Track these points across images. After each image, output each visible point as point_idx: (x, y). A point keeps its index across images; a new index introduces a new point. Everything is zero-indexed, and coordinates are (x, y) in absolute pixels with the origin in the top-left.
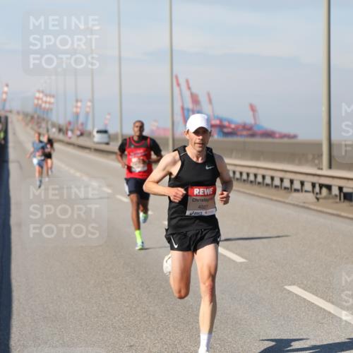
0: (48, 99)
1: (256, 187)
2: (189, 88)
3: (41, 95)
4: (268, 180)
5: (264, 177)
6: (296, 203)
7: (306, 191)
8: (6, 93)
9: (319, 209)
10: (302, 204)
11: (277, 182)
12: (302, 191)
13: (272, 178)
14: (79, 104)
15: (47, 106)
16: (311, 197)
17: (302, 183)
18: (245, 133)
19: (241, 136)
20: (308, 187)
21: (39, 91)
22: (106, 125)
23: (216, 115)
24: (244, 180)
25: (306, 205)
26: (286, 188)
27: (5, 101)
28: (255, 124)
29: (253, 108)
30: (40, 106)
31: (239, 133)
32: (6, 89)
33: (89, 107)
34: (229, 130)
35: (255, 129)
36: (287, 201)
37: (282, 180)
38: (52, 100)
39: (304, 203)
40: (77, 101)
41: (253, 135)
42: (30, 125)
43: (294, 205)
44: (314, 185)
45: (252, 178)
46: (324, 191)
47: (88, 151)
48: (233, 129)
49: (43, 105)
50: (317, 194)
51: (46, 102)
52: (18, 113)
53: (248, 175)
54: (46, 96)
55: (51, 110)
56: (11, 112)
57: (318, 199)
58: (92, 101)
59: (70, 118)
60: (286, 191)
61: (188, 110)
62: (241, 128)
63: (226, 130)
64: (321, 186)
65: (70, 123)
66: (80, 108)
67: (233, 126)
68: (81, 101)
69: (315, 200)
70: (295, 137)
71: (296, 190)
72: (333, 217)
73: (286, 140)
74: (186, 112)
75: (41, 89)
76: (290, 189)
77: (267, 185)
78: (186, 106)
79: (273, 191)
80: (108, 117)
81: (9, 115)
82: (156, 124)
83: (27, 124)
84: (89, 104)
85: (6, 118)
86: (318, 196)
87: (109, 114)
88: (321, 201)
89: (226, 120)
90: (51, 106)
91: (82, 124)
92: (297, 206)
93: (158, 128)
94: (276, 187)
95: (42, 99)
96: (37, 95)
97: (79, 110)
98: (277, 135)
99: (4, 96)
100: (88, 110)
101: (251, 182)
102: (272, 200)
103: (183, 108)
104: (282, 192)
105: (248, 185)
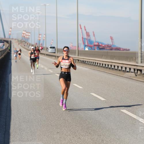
0: (28, 34)
1: (111, 70)
2: (85, 30)
3: (25, 32)
4: (116, 68)
5: (114, 66)
6: (127, 77)
7: (131, 72)
8: (11, 31)
9: (136, 79)
10: (129, 77)
11: (120, 68)
12: (130, 72)
13: (118, 67)
14: (40, 36)
15: (27, 37)
16: (133, 74)
17: (130, 69)
18: (108, 48)
19: (107, 49)
20: (132, 70)
21: (24, 31)
22: (51, 45)
23: (96, 41)
24: (107, 67)
25: (131, 78)
26: (123, 71)
27: (10, 34)
28: (112, 44)
29: (112, 38)
30: (25, 36)
31: (105, 48)
32: (10, 30)
33: (44, 37)
34: (102, 47)
35: (112, 47)
36: (124, 76)
37: (122, 67)
38: (29, 34)
39: (131, 77)
40: (39, 35)
41: (111, 49)
42: (20, 45)
43: (126, 78)
44: (135, 70)
45: (110, 67)
46: (139, 72)
47: (44, 55)
48: (103, 46)
49: (26, 36)
50: (136, 73)
51: (27, 35)
52: (16, 39)
53: (108, 65)
54: (27, 32)
55: (29, 38)
56: (12, 39)
57: (136, 75)
58: (45, 35)
59: (36, 42)
60: (124, 72)
61: (85, 39)
62: (106, 46)
63: (100, 47)
64: (138, 70)
65: (36, 44)
66: (41, 37)
67: (103, 45)
68: (41, 35)
69: (135, 76)
70: (129, 50)
71: (128, 72)
72: (142, 83)
73: (125, 51)
74: (84, 39)
75: (25, 30)
76: (125, 71)
77: (116, 69)
78: (84, 37)
79: (118, 72)
80: (52, 41)
81: (11, 40)
82: (72, 44)
83: (19, 44)
84: (44, 36)
85: (11, 41)
86: (136, 74)
87: (53, 40)
88: (137, 76)
89: (100, 43)
90: (29, 37)
91: (42, 44)
92: (128, 78)
93: (72, 46)
94: (119, 70)
95: (25, 34)
96: (23, 32)
97: (40, 38)
98: (121, 49)
99: (10, 33)
100: (44, 38)
101: (109, 68)
102: (117, 75)
103: (83, 38)
104: (122, 72)
105: (108, 70)
